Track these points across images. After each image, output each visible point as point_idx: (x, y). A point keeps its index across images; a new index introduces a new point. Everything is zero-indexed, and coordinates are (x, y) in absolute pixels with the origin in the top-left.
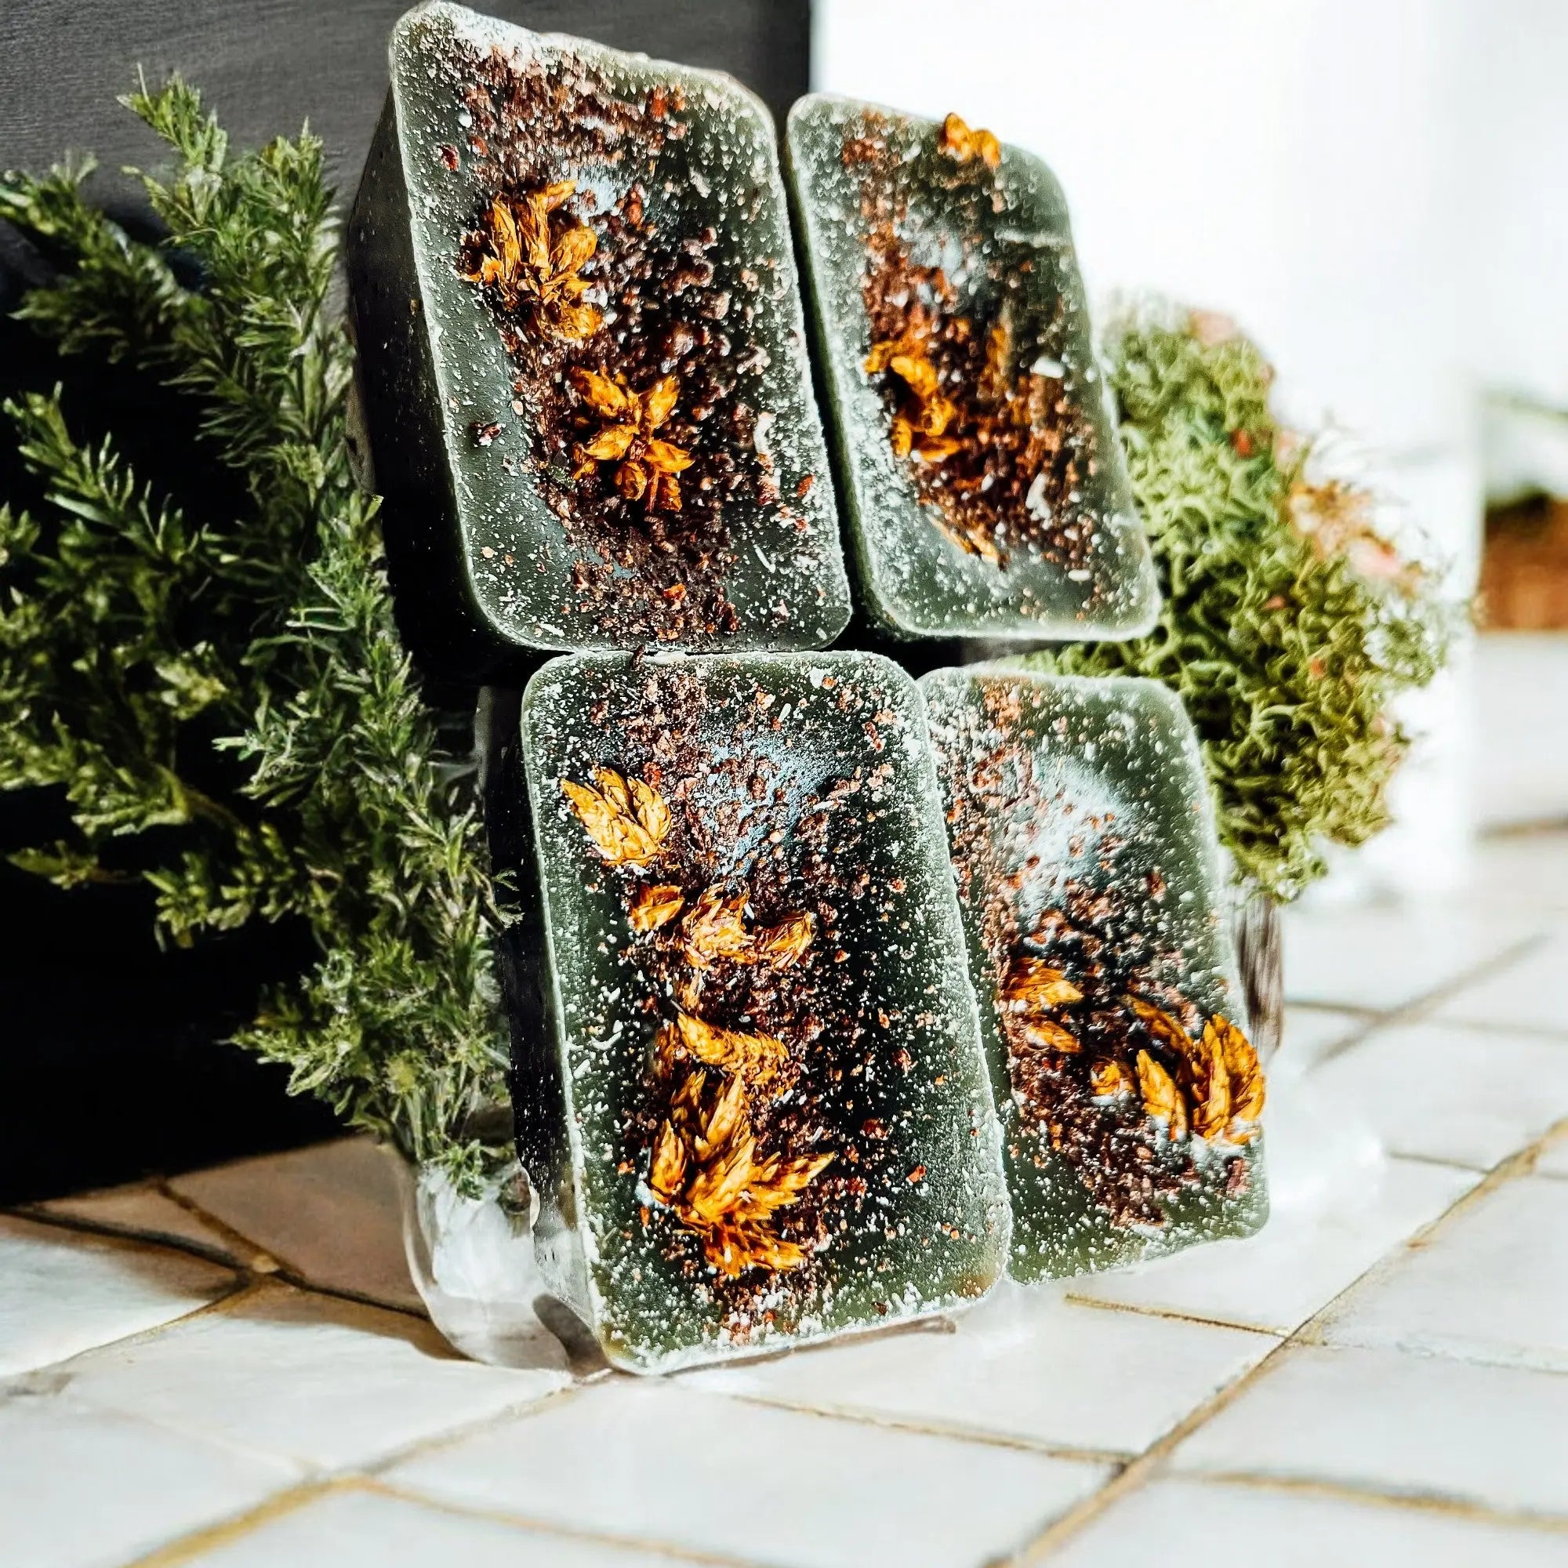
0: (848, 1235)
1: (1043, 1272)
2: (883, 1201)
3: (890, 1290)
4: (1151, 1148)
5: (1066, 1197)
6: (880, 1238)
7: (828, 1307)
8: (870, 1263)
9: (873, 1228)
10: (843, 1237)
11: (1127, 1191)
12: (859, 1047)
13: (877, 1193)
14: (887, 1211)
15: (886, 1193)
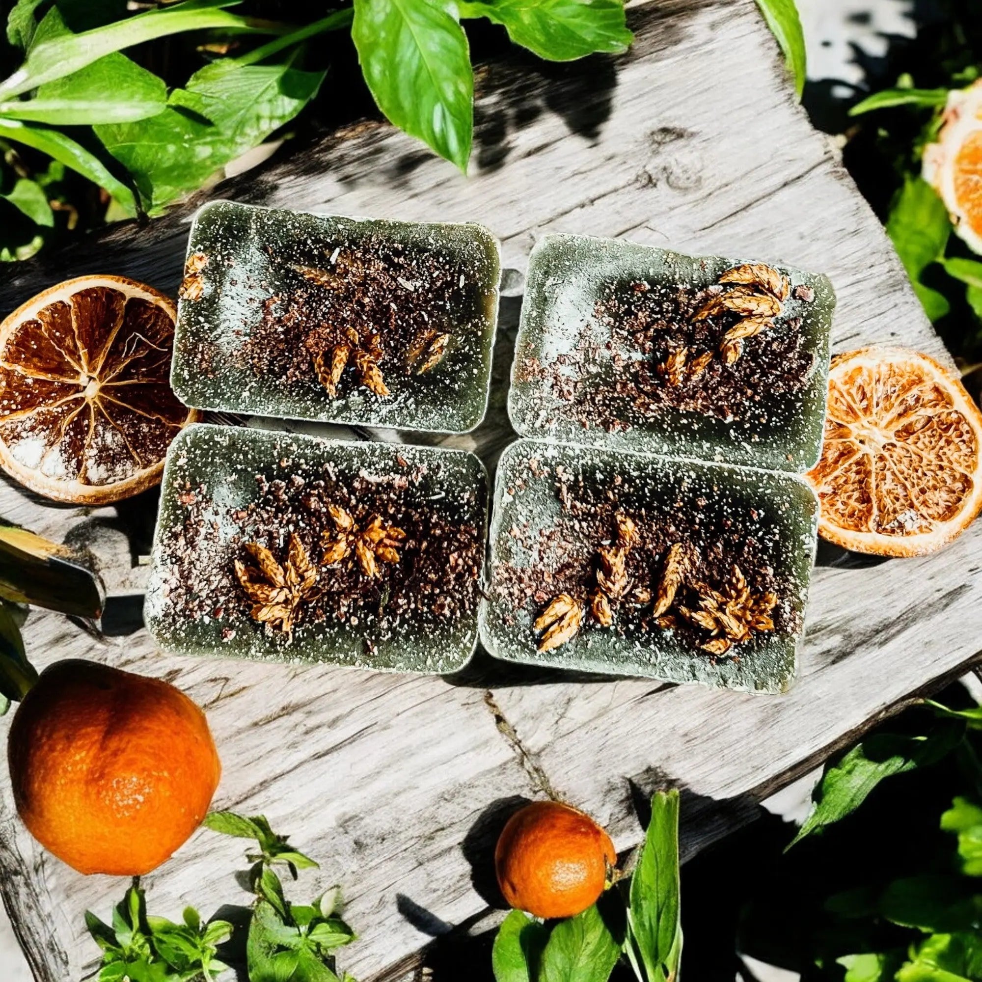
0: (771, 557)
1: (816, 444)
2: (760, 534)
3: (800, 548)
4: (774, 340)
5: (784, 411)
6: (776, 543)
7: (798, 582)
8: (786, 553)
9: (771, 544)
10: (770, 560)
11: (791, 368)
12: (687, 516)
13: (756, 534)
14: (765, 534)
15: (757, 530)
